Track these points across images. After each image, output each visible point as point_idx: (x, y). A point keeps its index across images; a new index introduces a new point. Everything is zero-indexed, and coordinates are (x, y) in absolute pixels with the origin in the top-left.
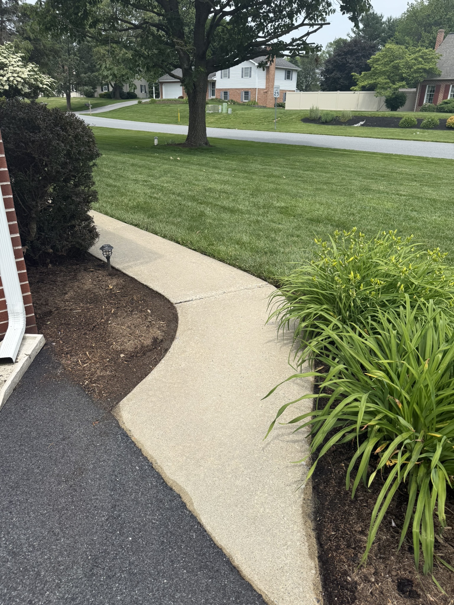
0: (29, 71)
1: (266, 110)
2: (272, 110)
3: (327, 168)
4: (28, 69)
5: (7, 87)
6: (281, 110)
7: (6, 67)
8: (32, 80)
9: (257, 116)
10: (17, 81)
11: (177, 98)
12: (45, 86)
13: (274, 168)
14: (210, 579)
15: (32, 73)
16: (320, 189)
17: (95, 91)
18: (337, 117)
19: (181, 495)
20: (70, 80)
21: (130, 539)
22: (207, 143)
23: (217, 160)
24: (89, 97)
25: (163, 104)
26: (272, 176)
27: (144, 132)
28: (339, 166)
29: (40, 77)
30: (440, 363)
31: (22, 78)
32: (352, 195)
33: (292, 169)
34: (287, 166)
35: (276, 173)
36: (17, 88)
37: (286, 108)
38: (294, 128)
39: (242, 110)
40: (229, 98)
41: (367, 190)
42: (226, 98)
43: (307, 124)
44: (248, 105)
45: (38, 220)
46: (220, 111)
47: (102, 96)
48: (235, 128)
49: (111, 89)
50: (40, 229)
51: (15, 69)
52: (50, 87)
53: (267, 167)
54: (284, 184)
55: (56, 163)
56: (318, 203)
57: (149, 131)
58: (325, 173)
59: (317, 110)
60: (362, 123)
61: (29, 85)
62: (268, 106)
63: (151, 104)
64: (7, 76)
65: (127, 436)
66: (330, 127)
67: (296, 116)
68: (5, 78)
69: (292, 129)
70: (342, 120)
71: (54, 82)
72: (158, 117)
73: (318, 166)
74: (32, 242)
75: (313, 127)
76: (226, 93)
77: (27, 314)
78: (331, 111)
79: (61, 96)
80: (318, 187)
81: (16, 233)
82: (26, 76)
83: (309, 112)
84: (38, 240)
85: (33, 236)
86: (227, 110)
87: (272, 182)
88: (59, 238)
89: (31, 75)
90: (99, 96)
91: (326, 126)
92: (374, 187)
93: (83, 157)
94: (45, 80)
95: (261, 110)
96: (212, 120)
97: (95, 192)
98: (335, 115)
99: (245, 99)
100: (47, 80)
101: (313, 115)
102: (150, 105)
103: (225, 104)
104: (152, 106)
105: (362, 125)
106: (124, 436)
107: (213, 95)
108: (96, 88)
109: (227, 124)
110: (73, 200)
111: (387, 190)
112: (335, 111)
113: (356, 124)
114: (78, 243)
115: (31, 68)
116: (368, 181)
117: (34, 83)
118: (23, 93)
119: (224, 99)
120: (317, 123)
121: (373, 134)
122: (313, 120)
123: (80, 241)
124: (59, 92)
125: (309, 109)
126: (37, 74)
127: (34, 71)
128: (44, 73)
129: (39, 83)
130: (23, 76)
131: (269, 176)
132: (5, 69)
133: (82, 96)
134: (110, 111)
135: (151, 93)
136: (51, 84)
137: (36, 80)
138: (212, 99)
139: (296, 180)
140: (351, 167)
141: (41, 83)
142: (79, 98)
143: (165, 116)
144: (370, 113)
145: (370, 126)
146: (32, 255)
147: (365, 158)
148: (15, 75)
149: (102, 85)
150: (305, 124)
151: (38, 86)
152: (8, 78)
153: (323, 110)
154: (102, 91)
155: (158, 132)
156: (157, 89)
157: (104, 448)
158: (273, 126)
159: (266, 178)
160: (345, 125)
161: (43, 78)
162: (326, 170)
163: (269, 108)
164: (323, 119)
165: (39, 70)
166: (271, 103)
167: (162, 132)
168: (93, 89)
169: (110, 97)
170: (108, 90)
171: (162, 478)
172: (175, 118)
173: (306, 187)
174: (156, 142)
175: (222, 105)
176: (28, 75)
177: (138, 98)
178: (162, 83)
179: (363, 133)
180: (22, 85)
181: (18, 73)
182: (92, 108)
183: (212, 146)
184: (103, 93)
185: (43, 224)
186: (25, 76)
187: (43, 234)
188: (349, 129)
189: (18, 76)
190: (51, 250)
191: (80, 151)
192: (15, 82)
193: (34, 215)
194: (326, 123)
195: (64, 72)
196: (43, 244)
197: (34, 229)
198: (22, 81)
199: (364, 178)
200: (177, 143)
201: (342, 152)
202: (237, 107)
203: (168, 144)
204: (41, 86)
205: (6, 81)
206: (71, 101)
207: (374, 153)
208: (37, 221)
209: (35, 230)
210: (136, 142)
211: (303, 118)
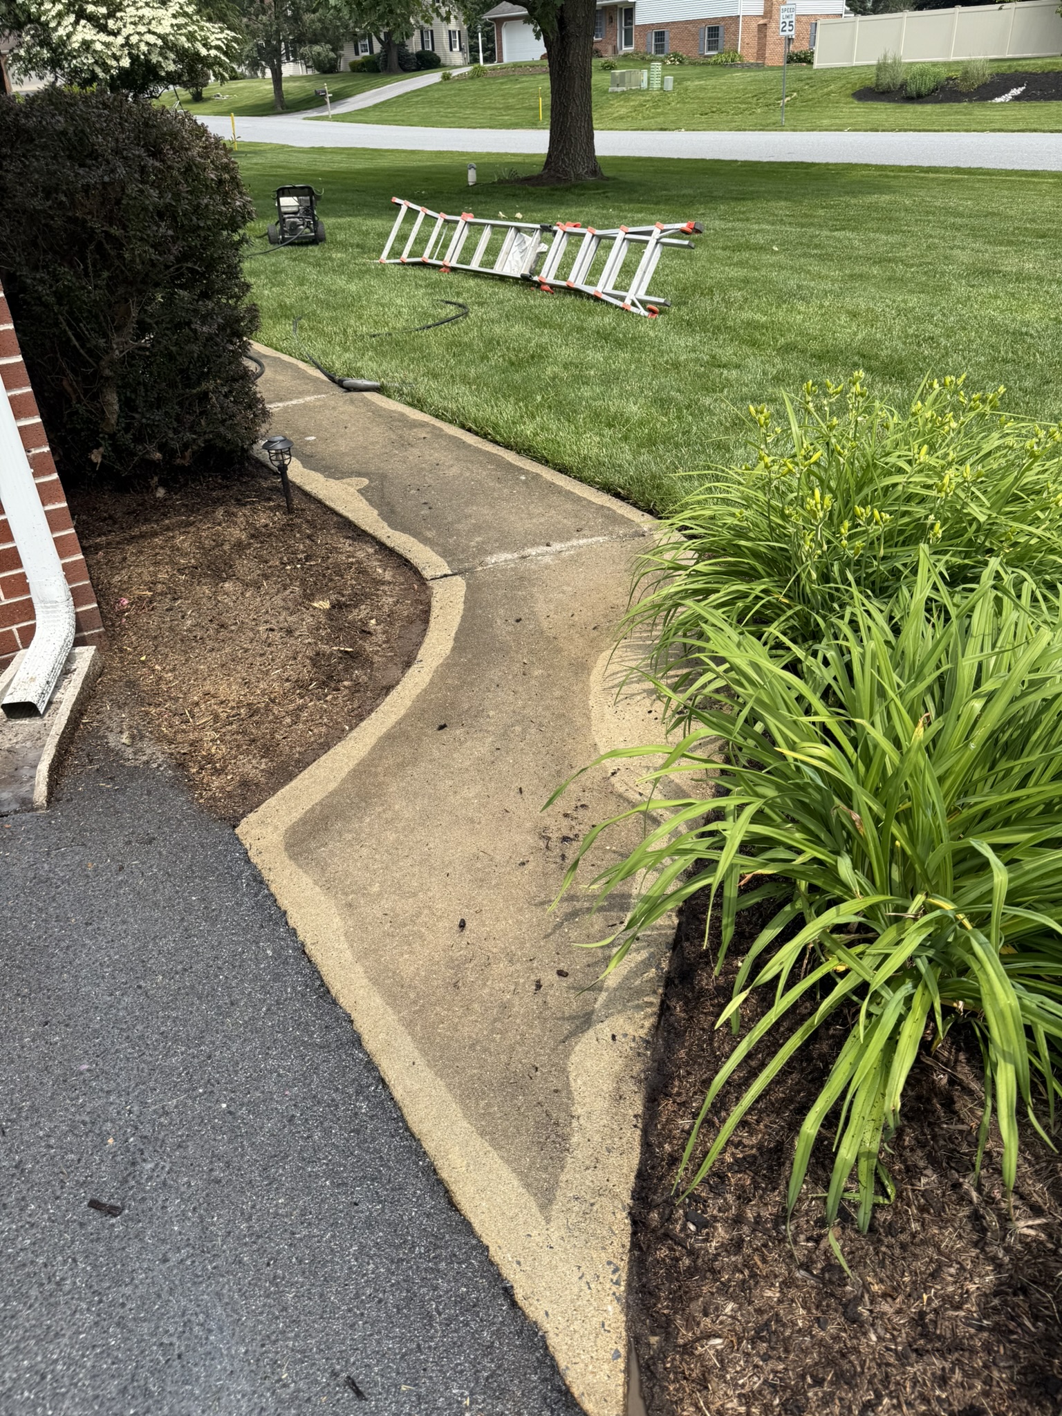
0: (174, 16)
1: (761, 75)
2: (779, 74)
3: (897, 219)
4: (172, 11)
5: (126, 62)
6: (801, 70)
7: (120, 10)
8: (183, 39)
9: (737, 91)
10: (148, 44)
11: (538, 58)
12: (213, 52)
13: (756, 227)
14: (380, 1202)
15: (181, 20)
16: (861, 276)
17: (340, 56)
18: (949, 79)
19: (354, 1016)
20: (278, 32)
21: (224, 1106)
22: (595, 172)
23: (615, 213)
24: (325, 72)
25: (503, 77)
26: (748, 247)
27: (451, 152)
28: (928, 213)
29: (202, 29)
30: (976, 722)
31: (159, 36)
32: (944, 289)
33: (802, 226)
34: (791, 219)
35: (760, 239)
36: (148, 61)
37: (816, 65)
38: (831, 117)
39: (699, 78)
40: (669, 46)
41: (986, 273)
42: (660, 48)
43: (871, 104)
44: (715, 64)
45: (120, 383)
46: (644, 85)
47: (357, 68)
48: (679, 129)
49: (377, 48)
50: (128, 405)
51: (140, 13)
52: (225, 54)
53: (738, 225)
54: (772, 265)
55: (142, 239)
56: (848, 312)
57: (464, 150)
58: (888, 233)
59: (897, 63)
60: (1016, 92)
61: (177, 53)
62: (769, 63)
63: (472, 78)
64: (125, 32)
65: (262, 882)
66: (928, 108)
67: (839, 84)
68: (120, 40)
69: (826, 122)
70: (963, 87)
71: (235, 40)
72: (489, 112)
73: (874, 215)
74: (112, 436)
75: (883, 111)
76: (660, 36)
77: (76, 605)
78: (934, 64)
79: (259, 74)
80: (857, 270)
81: (29, 415)
82: (168, 30)
83: (874, 70)
84: (127, 430)
85: (113, 422)
86: (662, 82)
87: (741, 264)
88: (175, 424)
89: (179, 27)
90: (349, 69)
91: (919, 108)
92: (1010, 263)
93: (209, 223)
94: (212, 37)
95: (749, 75)
96: (623, 111)
97: (253, 311)
98: (944, 73)
99: (709, 49)
100: (217, 35)
101: (886, 79)
102: (470, 83)
103: (657, 66)
104: (476, 85)
105: (1016, 98)
106: (255, 880)
107: (628, 43)
108: (342, 48)
109: (660, 119)
110: (195, 331)
111: (1042, 273)
112: (945, 64)
113: (999, 96)
114: (219, 435)
115: (177, 7)
116: (998, 249)
117: (187, 45)
118: (163, 74)
119: (657, 52)
120: (894, 101)
121: (1043, 119)
122: (883, 93)
123: (222, 429)
124: (255, 66)
125: (875, 62)
126: (193, 22)
127: (186, 14)
128: (210, 20)
129: (199, 46)
130: (160, 30)
131: (738, 248)
132: (119, 15)
133: (310, 72)
134: (376, 106)
135: (473, 49)
136: (227, 46)
137: (191, 37)
138: (626, 56)
139: (805, 255)
140: (961, 215)
141: (204, 45)
142: (302, 77)
143: (508, 108)
144: (1039, 62)
145: (1037, 99)
146: (118, 467)
147: (1009, 189)
148: (142, 29)
149: (355, 38)
150: (861, 104)
151: (197, 54)
152: (127, 38)
153: (911, 64)
154: (357, 53)
155: (485, 150)
156: (489, 39)
157: (206, 908)
158: (777, 117)
159: (728, 253)
160: (970, 101)
161: (209, 30)
162: (893, 225)
163: (772, 68)
164: (912, 89)
165: (198, 12)
166: (776, 55)
167: (494, 151)
168: (333, 50)
169: (375, 69)
170: (372, 52)
171: (320, 978)
172: (531, 113)
173: (824, 272)
174: (472, 177)
175: (649, 69)
176: (172, 25)
177: (444, 66)
178: (500, 21)
179: (1016, 121)
180: (161, 54)
181: (149, 23)
182: (333, 100)
183: (608, 179)
184: (359, 58)
185: (134, 391)
186: (164, 29)
187: (137, 416)
188: (979, 111)
189: (150, 32)
190: (158, 455)
191: (198, 205)
192: (144, 48)
193: (107, 372)
194: (918, 98)
195: (264, 13)
196: (138, 439)
197: (112, 405)
198: (160, 42)
199: (989, 242)
200: (522, 175)
201: (949, 176)
202: (689, 71)
203: (501, 182)
204: (204, 52)
205: (122, 46)
206: (285, 86)
207: (1035, 174)
208: (118, 387)
209: (116, 407)
210: (427, 180)
211: (858, 87)
